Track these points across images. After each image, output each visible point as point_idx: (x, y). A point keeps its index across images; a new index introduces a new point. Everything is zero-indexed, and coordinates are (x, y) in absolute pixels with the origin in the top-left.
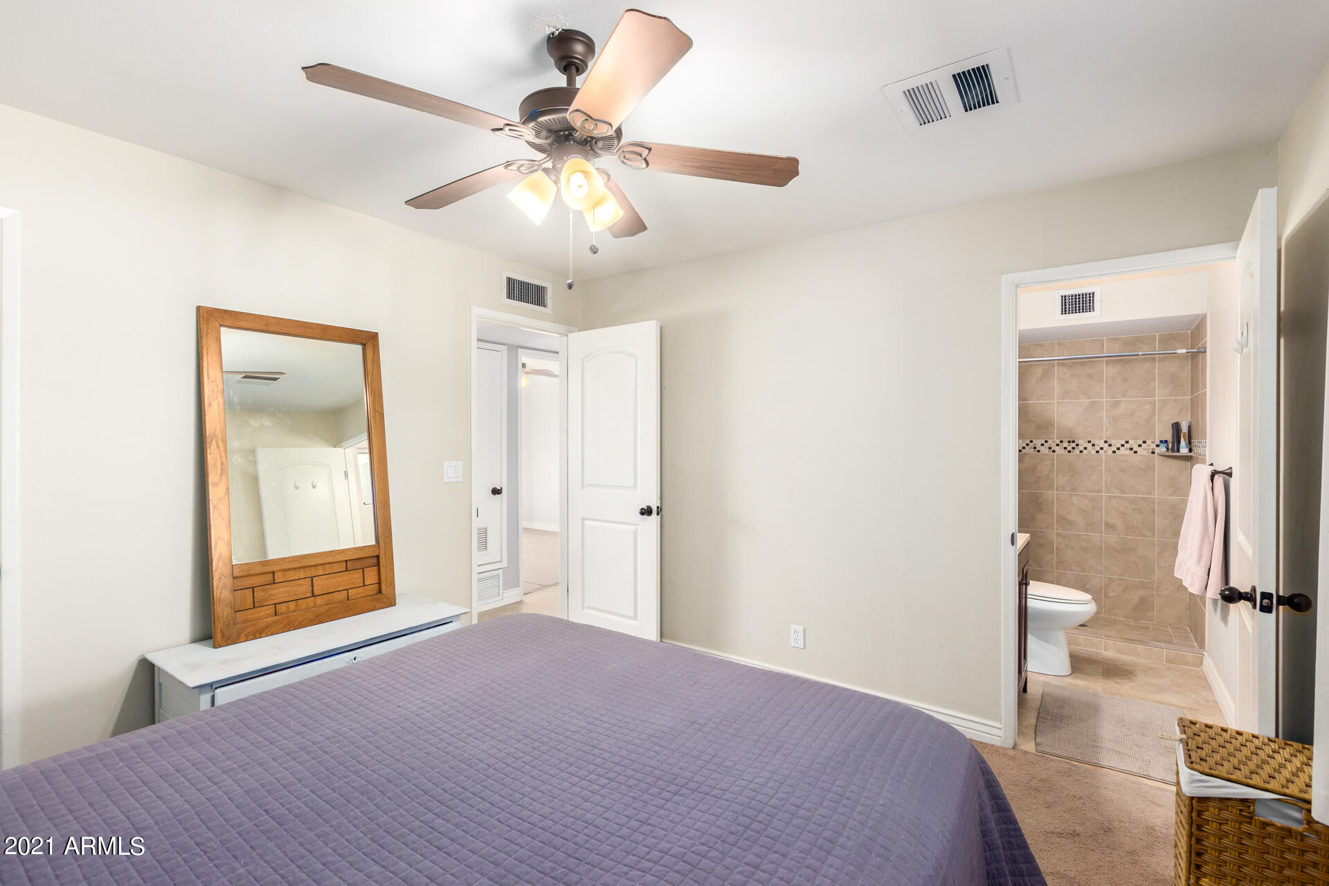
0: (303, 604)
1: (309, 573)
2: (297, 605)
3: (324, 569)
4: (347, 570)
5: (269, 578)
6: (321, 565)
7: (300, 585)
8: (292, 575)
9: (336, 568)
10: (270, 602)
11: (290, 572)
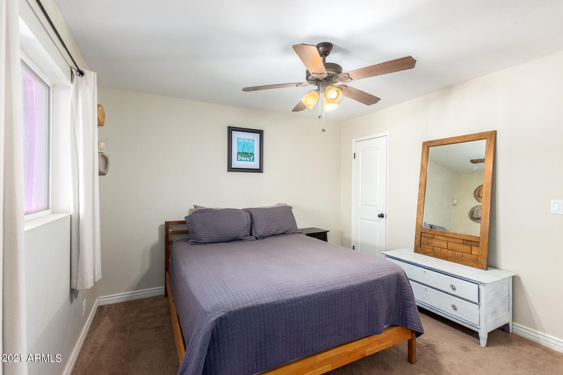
0: (443, 250)
1: (447, 239)
2: (441, 250)
3: (453, 240)
4: (463, 244)
5: (432, 236)
6: (452, 238)
7: (443, 243)
8: (440, 238)
9: (458, 241)
10: (432, 245)
11: (440, 236)
